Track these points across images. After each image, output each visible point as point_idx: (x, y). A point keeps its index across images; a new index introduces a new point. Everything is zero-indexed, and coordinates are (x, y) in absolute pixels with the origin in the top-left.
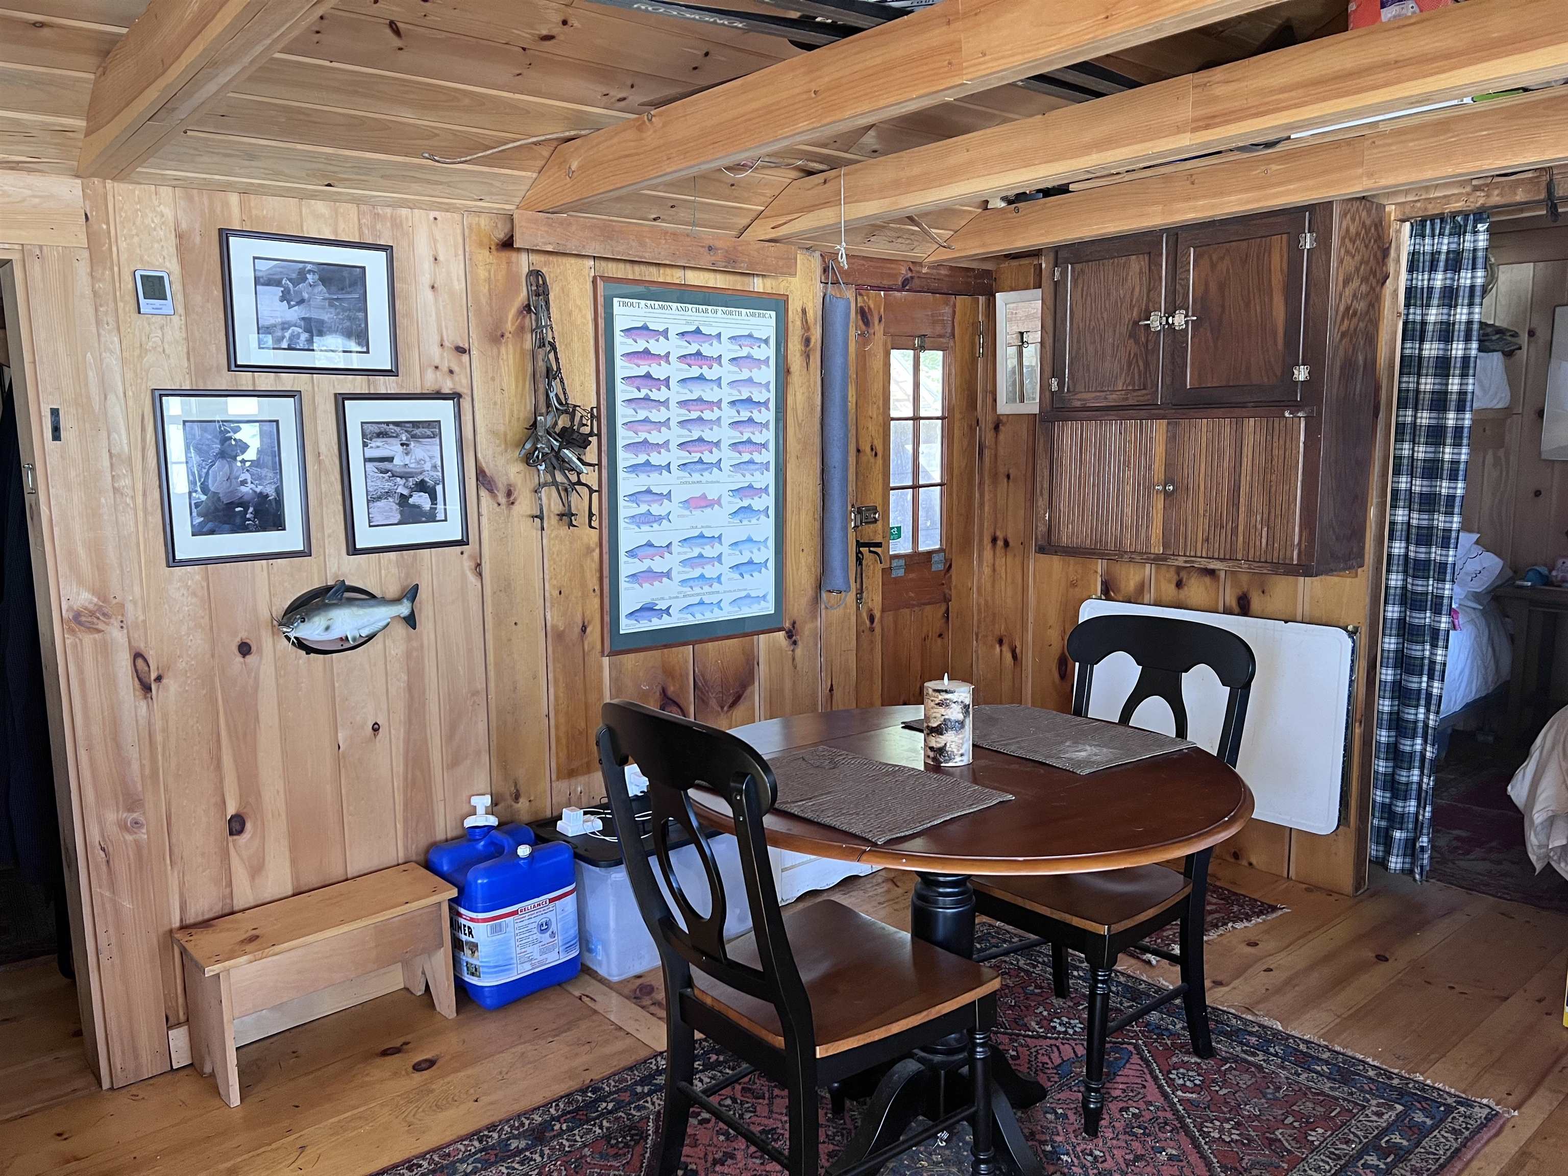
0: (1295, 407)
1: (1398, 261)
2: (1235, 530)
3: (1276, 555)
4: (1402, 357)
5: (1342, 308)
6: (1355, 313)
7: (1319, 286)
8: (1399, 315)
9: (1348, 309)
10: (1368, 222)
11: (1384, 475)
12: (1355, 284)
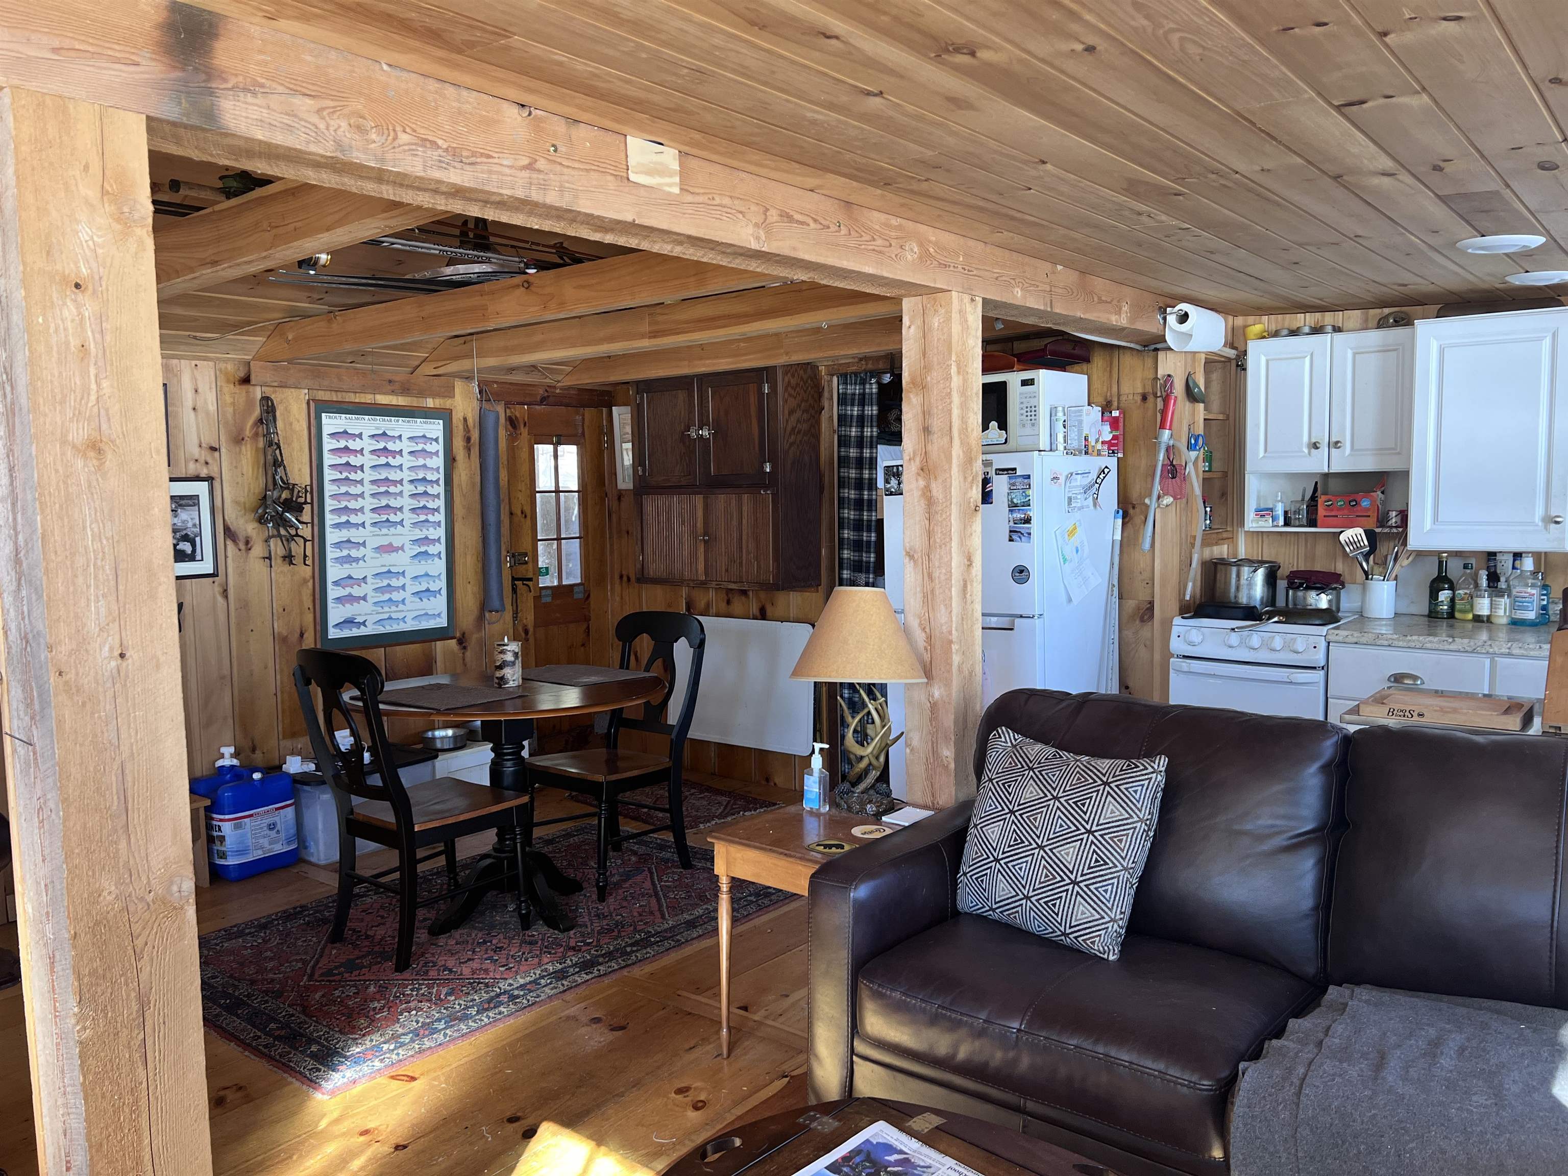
0: (766, 488)
1: (831, 398)
2: (741, 563)
3: (761, 578)
4: (839, 457)
5: (789, 429)
6: (799, 432)
7: (773, 415)
8: (834, 432)
9: (793, 429)
10: (805, 377)
11: (832, 529)
12: (798, 414)
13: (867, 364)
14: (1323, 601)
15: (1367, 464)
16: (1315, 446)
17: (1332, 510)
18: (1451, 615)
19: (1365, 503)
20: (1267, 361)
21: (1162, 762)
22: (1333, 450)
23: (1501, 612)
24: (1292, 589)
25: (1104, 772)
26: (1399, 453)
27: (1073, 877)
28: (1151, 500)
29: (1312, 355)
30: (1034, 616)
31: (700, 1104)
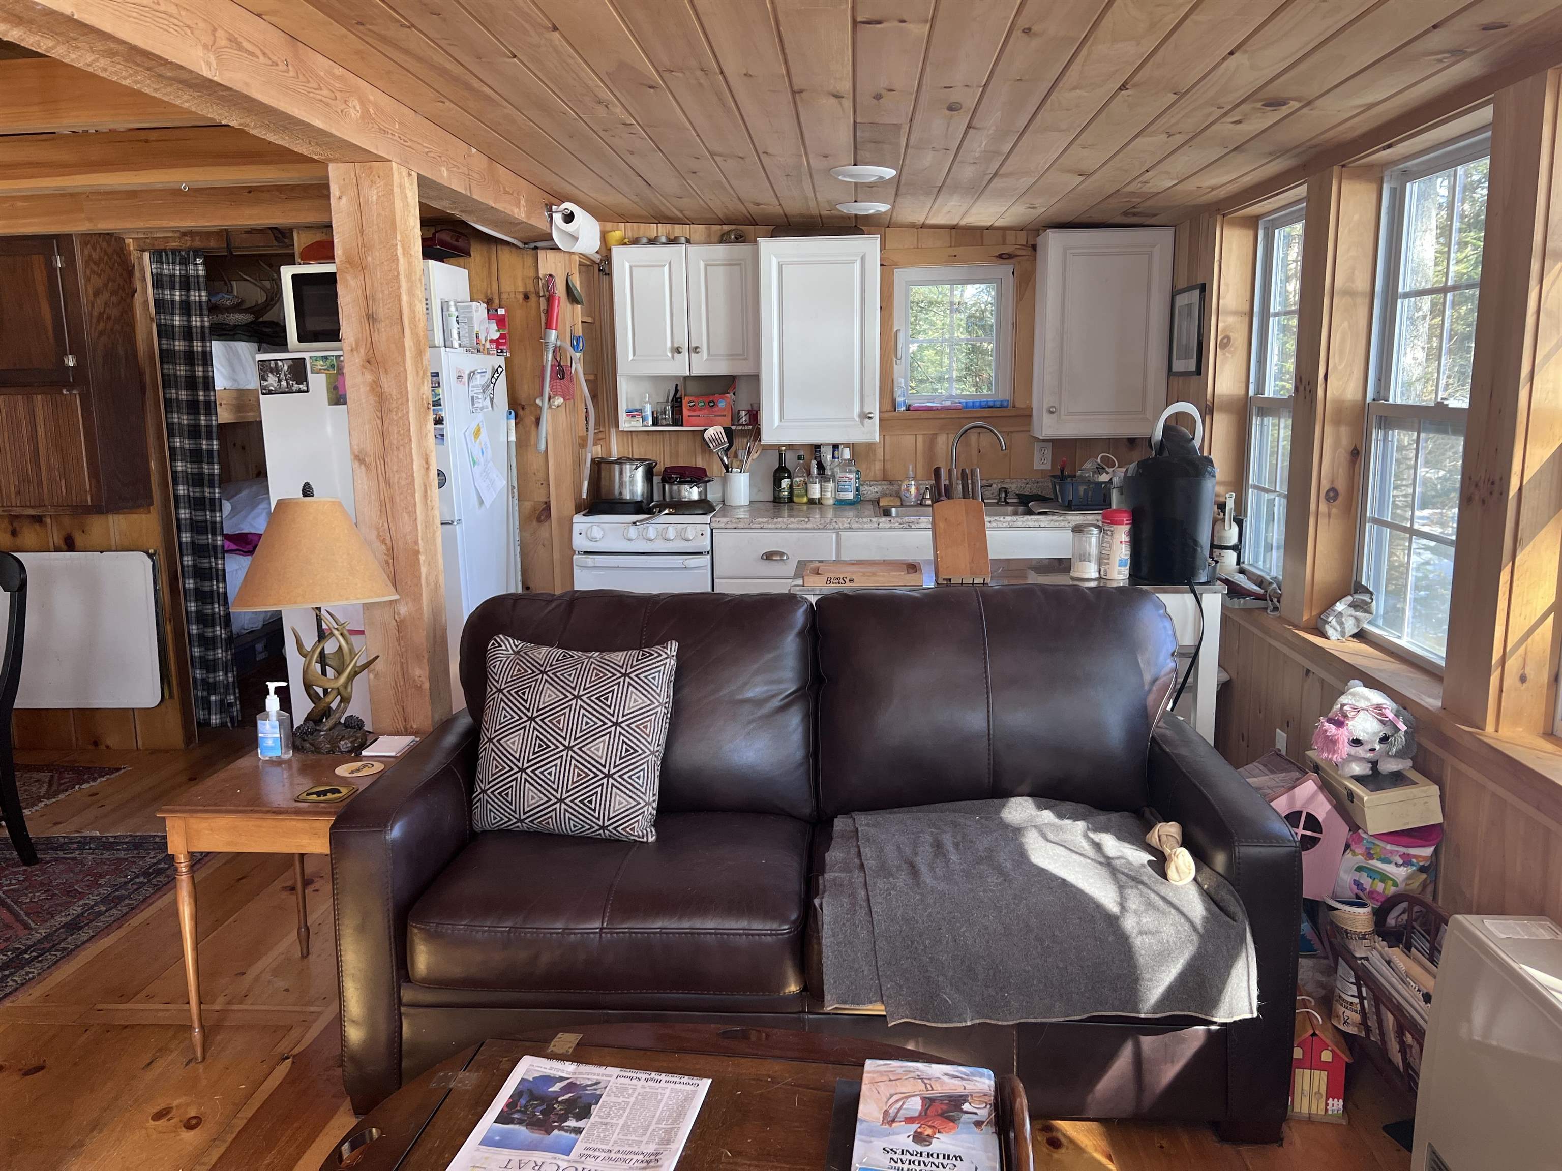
0: (70, 387)
1: (144, 279)
2: (40, 484)
3: (74, 498)
4: (160, 350)
5: (95, 313)
6: (109, 318)
7: (72, 295)
8: (152, 320)
9: (101, 314)
10: (110, 251)
11: (160, 437)
12: (106, 295)
13: (192, 241)
14: (693, 493)
15: (721, 368)
16: (678, 350)
17: (695, 411)
18: (790, 500)
19: (722, 404)
20: (631, 268)
21: (673, 647)
22: (693, 355)
23: (829, 495)
24: (668, 483)
25: (621, 664)
26: (746, 359)
27: (606, 771)
28: (542, 401)
29: (670, 264)
30: (453, 522)
31: (194, 1122)
